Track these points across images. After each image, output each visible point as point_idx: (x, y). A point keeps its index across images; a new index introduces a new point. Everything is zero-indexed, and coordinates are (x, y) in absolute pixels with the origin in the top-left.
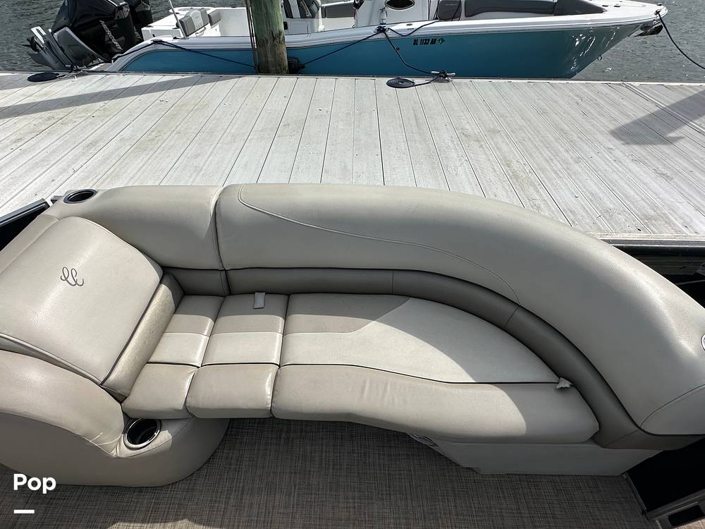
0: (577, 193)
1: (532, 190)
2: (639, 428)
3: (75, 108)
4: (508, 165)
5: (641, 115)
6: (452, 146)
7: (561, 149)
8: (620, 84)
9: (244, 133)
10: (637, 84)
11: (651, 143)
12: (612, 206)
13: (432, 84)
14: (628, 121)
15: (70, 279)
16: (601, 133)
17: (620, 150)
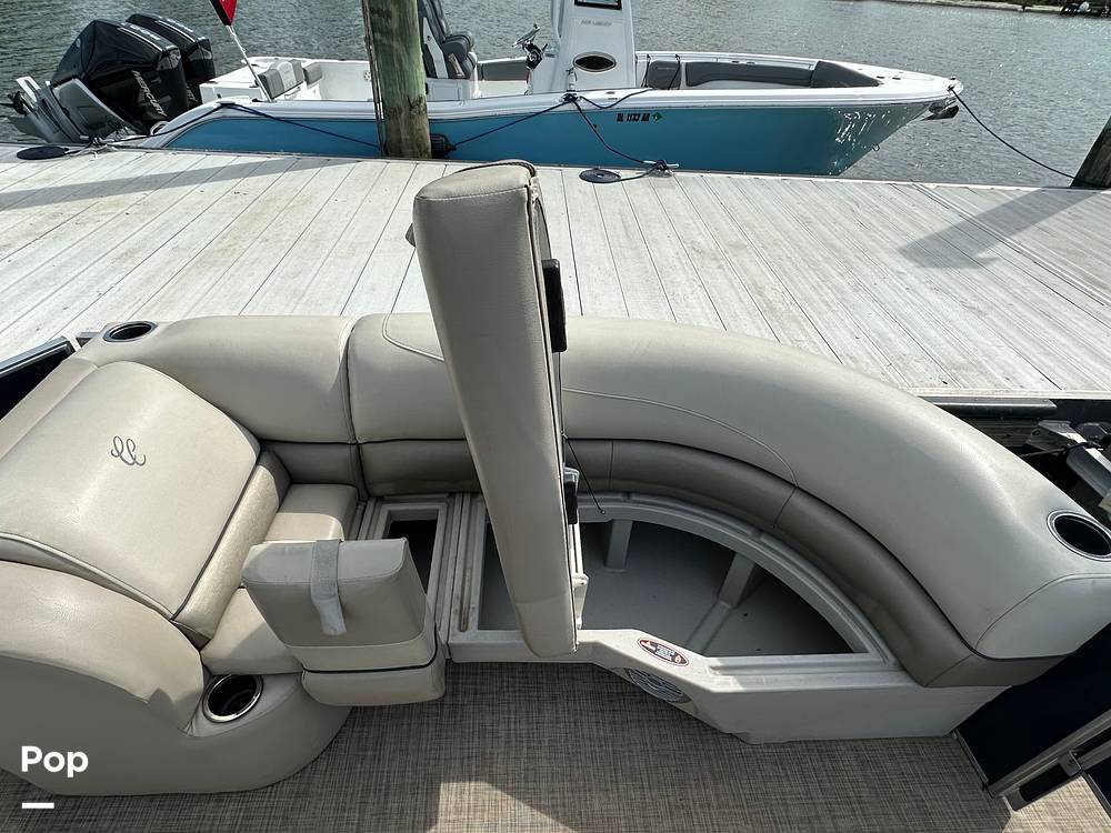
0: (858, 332)
1: (794, 326)
2: (974, 651)
3: (96, 200)
4: (760, 294)
5: (939, 227)
6: (679, 266)
7: (833, 272)
8: (909, 186)
9: (368, 242)
10: (932, 186)
11: (955, 266)
12: (907, 351)
13: (647, 178)
14: (922, 236)
15: (125, 455)
16: (888, 251)
17: (914, 274)
